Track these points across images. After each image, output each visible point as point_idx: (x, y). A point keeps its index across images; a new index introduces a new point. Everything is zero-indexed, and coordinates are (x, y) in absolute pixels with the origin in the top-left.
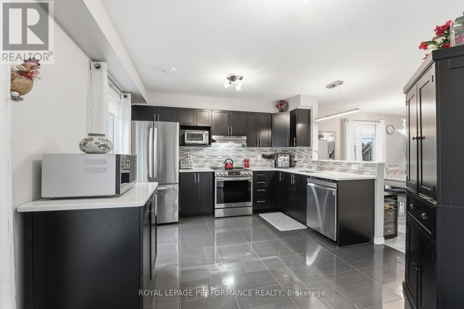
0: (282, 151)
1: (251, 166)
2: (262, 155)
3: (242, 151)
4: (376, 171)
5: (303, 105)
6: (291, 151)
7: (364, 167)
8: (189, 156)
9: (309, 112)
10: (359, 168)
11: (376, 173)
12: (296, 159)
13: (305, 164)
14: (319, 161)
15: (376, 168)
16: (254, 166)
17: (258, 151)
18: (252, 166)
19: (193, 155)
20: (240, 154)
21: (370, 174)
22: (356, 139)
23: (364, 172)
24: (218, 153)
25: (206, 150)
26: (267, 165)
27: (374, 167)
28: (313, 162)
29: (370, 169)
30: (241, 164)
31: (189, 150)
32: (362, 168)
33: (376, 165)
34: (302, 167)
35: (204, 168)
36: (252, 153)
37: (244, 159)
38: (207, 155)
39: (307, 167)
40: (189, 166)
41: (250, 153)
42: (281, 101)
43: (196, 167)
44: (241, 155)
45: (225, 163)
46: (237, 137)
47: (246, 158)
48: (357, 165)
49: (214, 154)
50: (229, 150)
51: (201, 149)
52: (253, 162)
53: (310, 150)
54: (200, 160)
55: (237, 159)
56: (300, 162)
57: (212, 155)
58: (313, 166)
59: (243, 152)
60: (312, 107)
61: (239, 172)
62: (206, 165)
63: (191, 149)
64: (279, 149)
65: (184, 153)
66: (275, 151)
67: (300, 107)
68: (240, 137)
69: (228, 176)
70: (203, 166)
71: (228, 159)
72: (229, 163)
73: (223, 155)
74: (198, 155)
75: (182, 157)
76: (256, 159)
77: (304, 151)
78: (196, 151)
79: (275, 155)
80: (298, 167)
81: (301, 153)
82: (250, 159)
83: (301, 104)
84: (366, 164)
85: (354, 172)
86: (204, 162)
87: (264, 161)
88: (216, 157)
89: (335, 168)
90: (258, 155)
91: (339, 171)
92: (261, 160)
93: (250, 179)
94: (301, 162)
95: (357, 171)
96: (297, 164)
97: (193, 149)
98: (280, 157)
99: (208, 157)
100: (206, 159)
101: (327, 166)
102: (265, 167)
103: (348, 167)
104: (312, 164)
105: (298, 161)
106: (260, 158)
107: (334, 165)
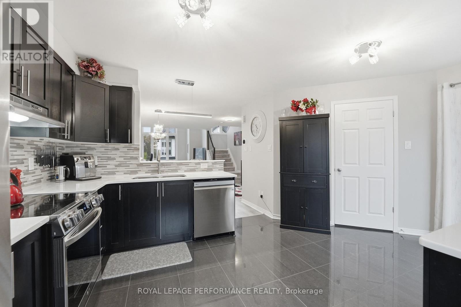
2: (35, 157)
4: (223, 167)
7: (213, 165)
10: (208, 166)
21: (218, 170)
23: (213, 169)
26: (42, 180)
27: (222, 164)
28: (141, 165)
29: (217, 166)
36: (20, 154)
48: (207, 164)
52: (25, 174)
53: (133, 148)
56: (106, 167)
58: (140, 171)
68: (37, 108)
77: (118, 149)
81: (109, 153)
84: (214, 162)
85: (203, 171)
87: (38, 171)
89: (180, 169)
92: (34, 169)
95: (206, 169)
101: (167, 167)
103: (196, 166)
104: (138, 168)
105: (98, 166)
106: (33, 164)
107: (178, 165)
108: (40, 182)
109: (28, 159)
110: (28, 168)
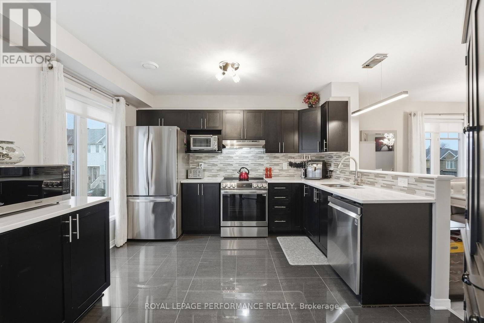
0: (316, 158)
1: (273, 176)
2: (288, 163)
3: (262, 158)
4: (434, 189)
5: (335, 96)
6: (328, 157)
7: (416, 183)
8: (200, 164)
9: (345, 105)
10: (408, 184)
11: (434, 194)
12: (331, 168)
13: (342, 175)
14: (355, 172)
15: (434, 185)
16: (279, 176)
17: (283, 158)
18: (276, 176)
19: (205, 163)
20: (260, 161)
21: (425, 194)
22: (431, 140)
23: (416, 190)
24: (234, 161)
25: (219, 157)
26: (295, 176)
27: (432, 183)
28: (351, 173)
29: (424, 186)
30: (262, 174)
31: (201, 158)
32: (412, 183)
33: (434, 181)
34: (338, 178)
35: (217, 178)
36: (276, 161)
37: (265, 168)
38: (221, 164)
39: (344, 180)
40: (197, 176)
41: (273, 161)
42: (309, 94)
43: (208, 176)
44: (262, 163)
45: (240, 172)
46: (253, 141)
47: (268, 166)
48: (406, 180)
49: (229, 161)
50: (247, 157)
51: (214, 156)
52: (278, 171)
54: (213, 169)
55: (257, 168)
56: (336, 172)
57: (226, 163)
58: (350, 179)
59: (264, 159)
60: (349, 98)
61: (251, 184)
62: (219, 175)
63: (203, 156)
64: (311, 156)
65: (195, 161)
66: (306, 158)
67: (331, 99)
68: (256, 141)
69: (236, 188)
70: (215, 176)
71: (243, 168)
72: (244, 172)
73: (240, 163)
74: (211, 163)
75: (193, 165)
76: (281, 168)
77: (341, 157)
78: (208, 158)
79: (306, 163)
80: (335, 178)
81: (338, 160)
82: (272, 168)
83: (332, 95)
84: (419, 177)
85: (402, 190)
86: (218, 170)
87: (292, 170)
88: (232, 165)
89: (377, 183)
90: (283, 163)
91: (382, 186)
92: (288, 169)
93: (264, 192)
94: (338, 172)
95: (406, 189)
96: (333, 174)
97: (205, 156)
98: (310, 165)
99: (222, 165)
100: (219, 168)
101: (367, 178)
102: (292, 178)
103: (393, 182)
104: (350, 176)
105: (334, 171)
106: (286, 166)
107: (375, 177)
108: (294, 176)
109: (282, 164)
110: (283, 168)
